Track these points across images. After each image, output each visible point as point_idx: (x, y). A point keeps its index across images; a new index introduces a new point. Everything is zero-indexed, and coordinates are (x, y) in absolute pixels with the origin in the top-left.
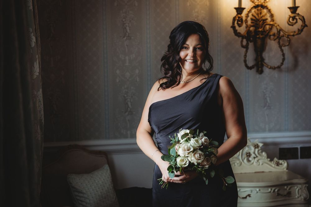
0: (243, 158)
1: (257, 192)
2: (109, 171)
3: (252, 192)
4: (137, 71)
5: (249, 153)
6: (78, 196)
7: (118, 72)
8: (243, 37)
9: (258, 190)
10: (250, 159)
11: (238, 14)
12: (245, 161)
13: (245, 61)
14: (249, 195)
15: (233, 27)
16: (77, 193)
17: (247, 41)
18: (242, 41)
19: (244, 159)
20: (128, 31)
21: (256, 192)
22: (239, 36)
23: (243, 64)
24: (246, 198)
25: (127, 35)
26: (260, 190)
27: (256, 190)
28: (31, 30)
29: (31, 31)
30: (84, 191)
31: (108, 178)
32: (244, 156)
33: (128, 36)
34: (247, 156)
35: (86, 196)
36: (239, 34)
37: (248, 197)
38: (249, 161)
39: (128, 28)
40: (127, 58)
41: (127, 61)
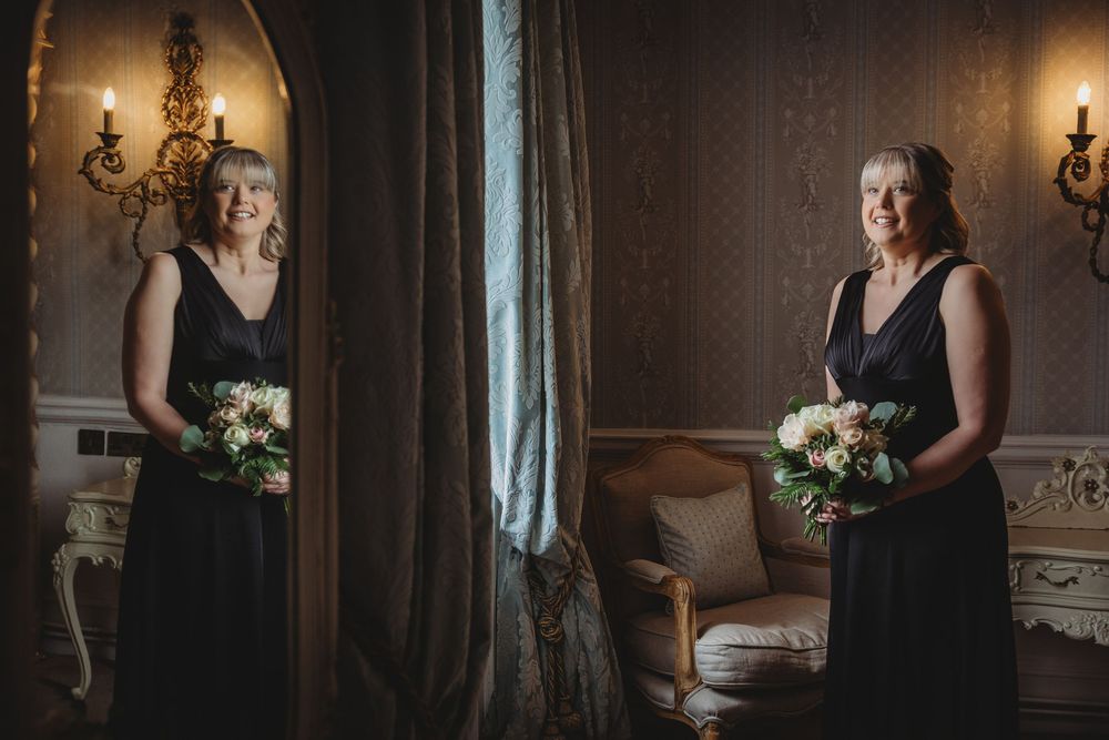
0: (1076, 494)
1: (1094, 574)
2: (747, 497)
3: (1080, 572)
5: (1094, 482)
6: (670, 542)
7: (786, 282)
8: (1088, 205)
9: (1096, 568)
10: (1096, 497)
11: (1076, 149)
12: (1082, 499)
13: (1093, 262)
14: (1074, 580)
15: (1061, 181)
16: (668, 537)
17: (1101, 213)
18: (1085, 216)
19: (1079, 495)
20: (813, 191)
21: (1091, 573)
22: (1077, 203)
23: (1090, 270)
24: (1065, 584)
26: (1101, 570)
27: (1092, 569)
28: (565, 196)
29: (565, 200)
30: (685, 534)
31: (742, 511)
32: (1080, 488)
33: (813, 204)
34: (1087, 489)
35: (686, 544)
36: (1076, 198)
37: (1070, 583)
38: (1091, 501)
39: (812, 186)
40: (808, 252)
41: (809, 259)
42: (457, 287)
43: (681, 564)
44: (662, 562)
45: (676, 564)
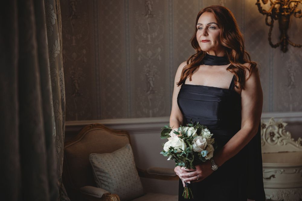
0: (267, 138)
1: (282, 173)
2: (131, 151)
3: (276, 173)
4: (159, 50)
5: (273, 133)
6: (100, 175)
7: (140, 50)
8: (268, 14)
9: (282, 170)
10: (274, 139)
12: (269, 140)
13: (270, 39)
14: (273, 176)
15: (258, 4)
16: (98, 173)
17: (272, 18)
18: (267, 19)
19: (268, 139)
20: (150, 9)
21: (280, 173)
22: (264, 14)
23: (268, 42)
24: (270, 178)
25: (149, 13)
26: (284, 171)
27: (280, 171)
29: (52, 8)
30: (107, 171)
31: (130, 157)
32: (268, 136)
34: (271, 136)
35: (107, 175)
36: (264, 12)
37: (272, 178)
38: (272, 141)
39: (150, 6)
40: (149, 36)
41: (149, 40)
42: (35, 52)
43: (106, 185)
44: (96, 185)
45: (103, 186)
